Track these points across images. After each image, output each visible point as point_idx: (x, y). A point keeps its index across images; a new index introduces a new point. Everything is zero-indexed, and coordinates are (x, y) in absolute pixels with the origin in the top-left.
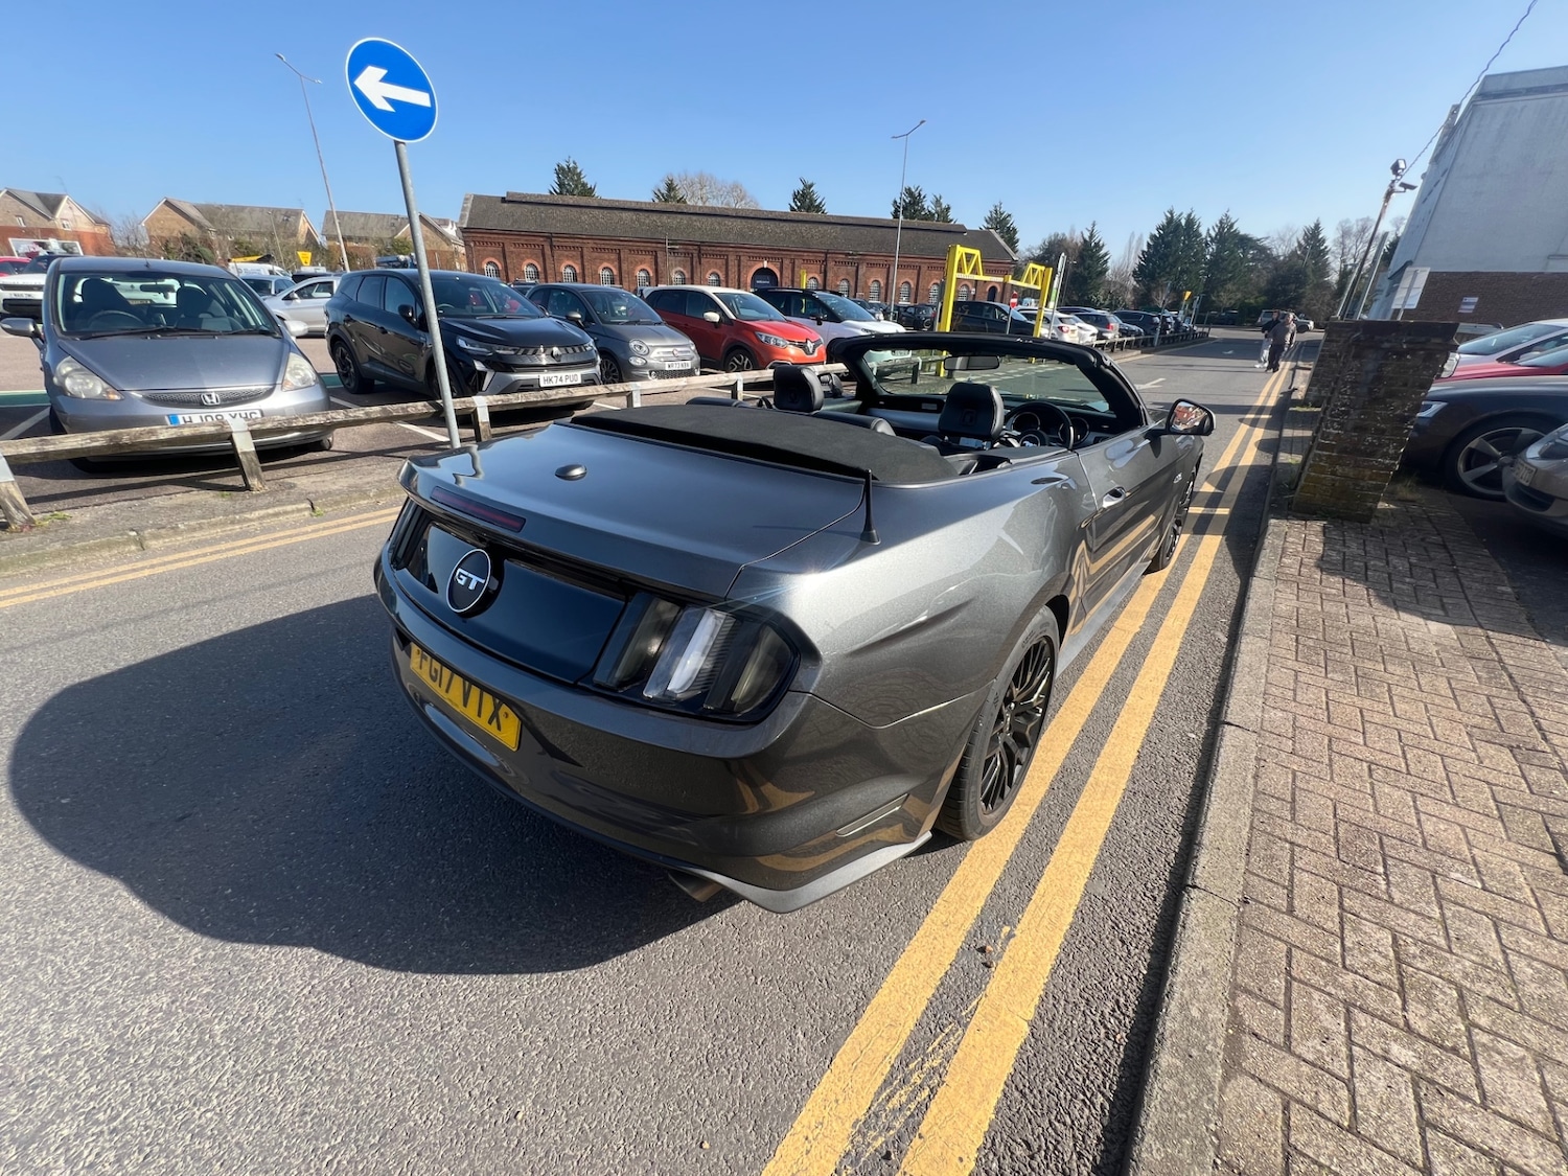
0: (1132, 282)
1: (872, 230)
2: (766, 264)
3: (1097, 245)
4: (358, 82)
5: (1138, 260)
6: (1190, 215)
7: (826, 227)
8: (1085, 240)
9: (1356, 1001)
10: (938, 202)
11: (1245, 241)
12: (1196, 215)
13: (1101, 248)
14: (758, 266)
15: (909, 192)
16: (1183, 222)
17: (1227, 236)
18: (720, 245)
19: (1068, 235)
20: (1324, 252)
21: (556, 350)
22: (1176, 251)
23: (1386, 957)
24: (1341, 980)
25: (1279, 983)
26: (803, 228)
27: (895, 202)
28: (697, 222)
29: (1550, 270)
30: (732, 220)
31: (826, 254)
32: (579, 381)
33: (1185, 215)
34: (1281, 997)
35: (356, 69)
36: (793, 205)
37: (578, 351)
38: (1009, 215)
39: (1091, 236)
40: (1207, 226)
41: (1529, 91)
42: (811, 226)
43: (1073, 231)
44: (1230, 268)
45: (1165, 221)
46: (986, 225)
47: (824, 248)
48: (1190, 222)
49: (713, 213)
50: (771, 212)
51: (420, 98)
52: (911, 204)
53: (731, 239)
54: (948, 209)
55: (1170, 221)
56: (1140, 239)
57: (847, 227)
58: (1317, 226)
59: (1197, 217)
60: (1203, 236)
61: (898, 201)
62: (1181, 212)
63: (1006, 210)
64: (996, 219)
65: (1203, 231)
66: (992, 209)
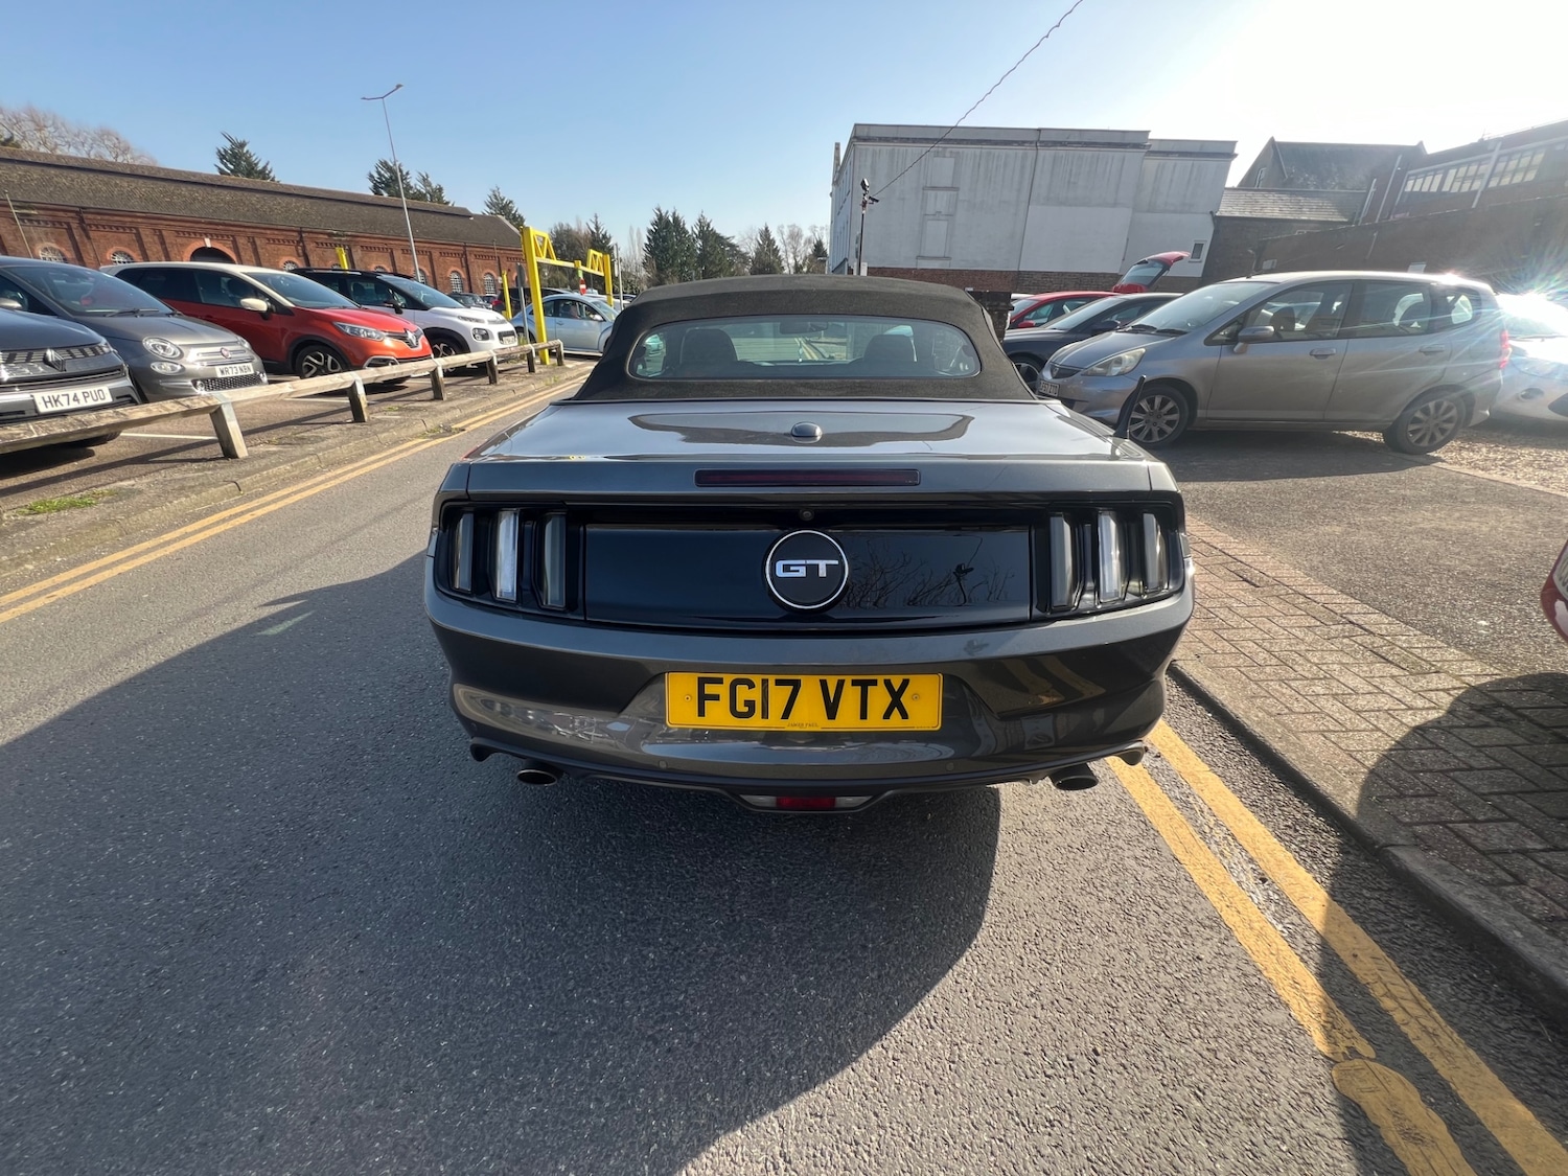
0: (643, 273)
1: (355, 207)
2: (208, 243)
3: (604, 236)
5: (644, 253)
6: (674, 214)
7: (287, 199)
8: (592, 232)
10: (425, 180)
11: (719, 239)
12: (680, 214)
13: (608, 240)
14: (197, 245)
15: (385, 164)
16: (671, 219)
17: (707, 233)
18: (131, 214)
19: (574, 226)
20: (776, 251)
21: (50, 353)
22: (673, 245)
26: (254, 198)
27: (371, 176)
28: (64, 179)
30: (126, 179)
31: (300, 232)
32: (109, 399)
33: (670, 213)
36: (222, 167)
37: (90, 353)
38: (511, 202)
39: (597, 228)
40: (690, 225)
41: (881, 139)
42: (266, 197)
43: (579, 222)
44: (717, 262)
45: (656, 218)
46: (488, 210)
47: (296, 225)
48: (676, 219)
49: (86, 166)
50: (194, 174)
52: (389, 180)
53: (136, 205)
54: (440, 190)
55: (660, 217)
56: (639, 234)
57: (319, 201)
58: (766, 229)
59: (680, 216)
60: (690, 232)
61: (376, 176)
62: (668, 210)
63: (507, 195)
64: (498, 204)
65: (688, 227)
66: (491, 193)
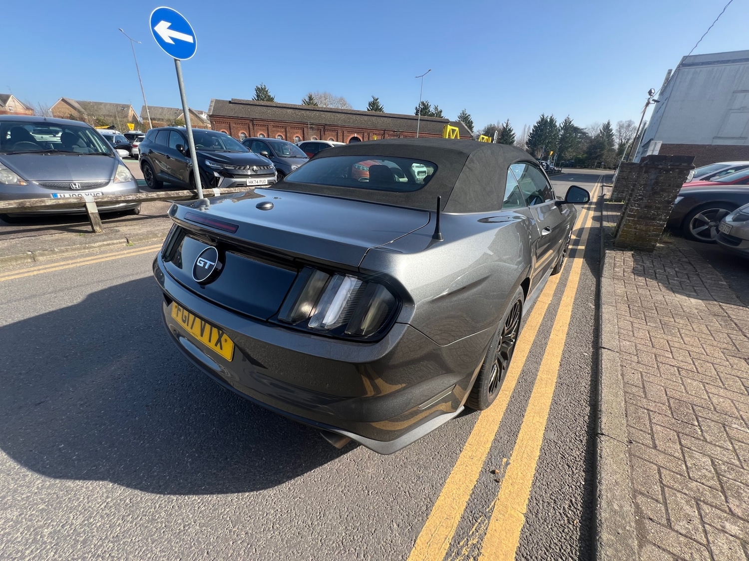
0: (526, 147)
1: (406, 120)
2: (356, 135)
3: (509, 130)
4: (156, 28)
5: (528, 137)
6: (551, 117)
7: (384, 118)
8: (504, 127)
9: (700, 498)
10: (436, 108)
11: (576, 130)
12: (554, 117)
13: (511, 131)
14: (352, 136)
15: (423, 103)
16: (549, 120)
17: (569, 127)
18: (335, 126)
19: (496, 125)
20: (612, 135)
21: (255, 167)
22: (546, 133)
23: (710, 472)
24: (690, 485)
25: (657, 488)
26: (374, 119)
27: (416, 108)
28: (323, 115)
29: (714, 144)
30: (340, 114)
31: (384, 131)
32: (267, 183)
33: (549, 117)
34: (660, 497)
35: (155, 22)
36: (369, 108)
37: (266, 168)
38: (469, 115)
39: (507, 126)
40: (559, 122)
41: (703, 64)
42: (378, 118)
43: (498, 123)
44: (570, 142)
45: (540, 120)
46: (458, 119)
47: (384, 128)
48: (552, 120)
49: (331, 110)
50: (358, 111)
51: (188, 38)
52: (424, 109)
53: (339, 123)
54: (441, 112)
55: (543, 119)
56: (529, 127)
57: (394, 119)
58: (609, 123)
59: (555, 118)
60: (558, 127)
61: (418, 107)
62: (548, 116)
63: (468, 113)
64: (463, 117)
65: (558, 124)
66: (462, 112)
